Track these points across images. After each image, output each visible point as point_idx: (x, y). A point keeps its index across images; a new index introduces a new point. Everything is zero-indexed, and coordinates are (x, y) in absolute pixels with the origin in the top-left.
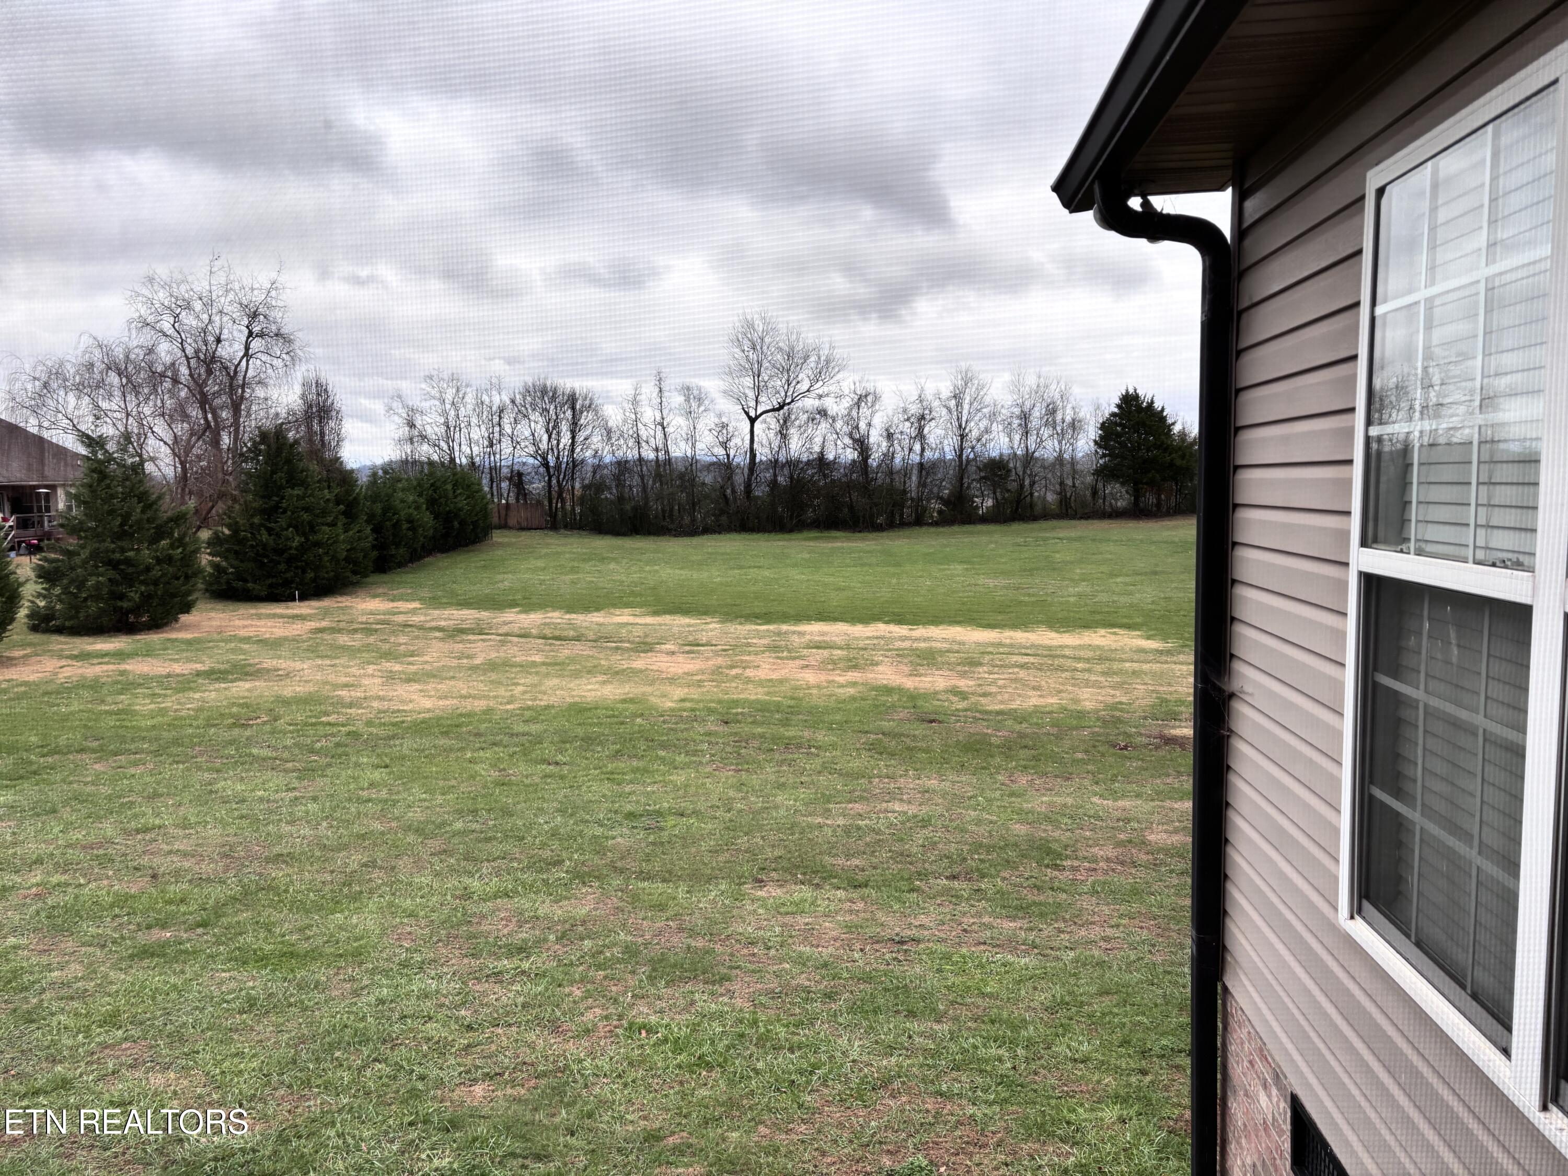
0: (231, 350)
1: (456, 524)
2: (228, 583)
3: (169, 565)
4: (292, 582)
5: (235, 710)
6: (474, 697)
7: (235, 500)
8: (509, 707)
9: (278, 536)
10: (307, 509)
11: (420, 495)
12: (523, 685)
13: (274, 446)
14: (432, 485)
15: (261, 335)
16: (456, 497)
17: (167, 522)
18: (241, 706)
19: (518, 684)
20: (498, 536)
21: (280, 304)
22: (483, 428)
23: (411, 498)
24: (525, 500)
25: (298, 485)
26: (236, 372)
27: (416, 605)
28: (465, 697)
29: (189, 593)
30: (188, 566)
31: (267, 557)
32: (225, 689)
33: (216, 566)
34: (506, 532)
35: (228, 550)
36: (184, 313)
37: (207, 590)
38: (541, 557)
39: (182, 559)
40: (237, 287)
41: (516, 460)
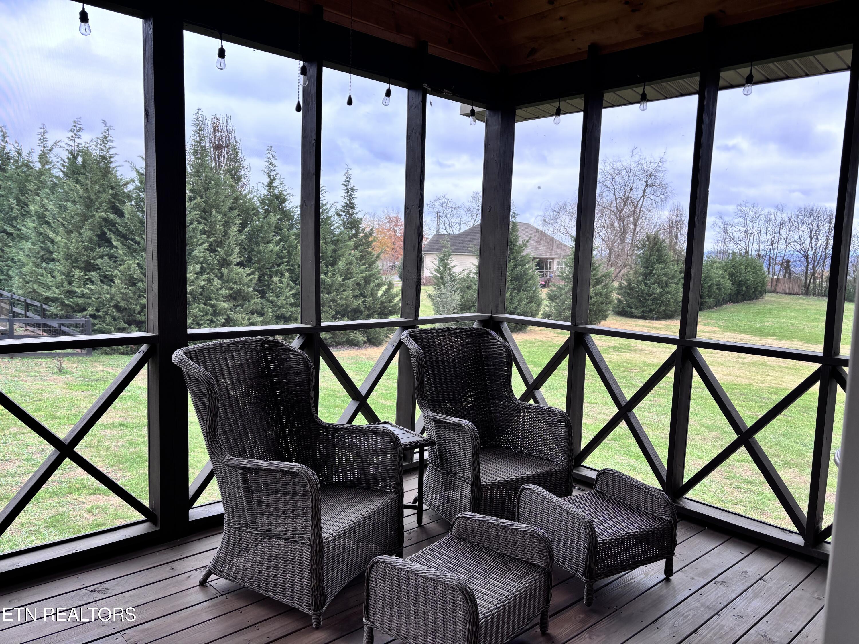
0: (636, 195)
1: (744, 288)
2: (623, 308)
3: (600, 297)
4: (654, 310)
5: (625, 364)
6: (742, 377)
7: (631, 268)
8: (761, 385)
9: (650, 287)
10: (665, 275)
11: (726, 271)
12: (772, 376)
13: (652, 242)
14: (733, 266)
15: (652, 186)
16: (746, 273)
17: (601, 277)
18: (629, 363)
19: (769, 375)
20: (768, 297)
21: (663, 169)
22: (768, 234)
23: (721, 272)
24: (790, 277)
25: (662, 262)
26: (637, 204)
27: (716, 329)
28: (738, 377)
29: (606, 311)
30: (608, 298)
31: (643, 297)
32: (621, 355)
33: (619, 300)
34: (774, 294)
35: (625, 292)
36: (617, 177)
37: (613, 311)
38: (795, 310)
39: (605, 295)
40: (643, 162)
41: (787, 253)
